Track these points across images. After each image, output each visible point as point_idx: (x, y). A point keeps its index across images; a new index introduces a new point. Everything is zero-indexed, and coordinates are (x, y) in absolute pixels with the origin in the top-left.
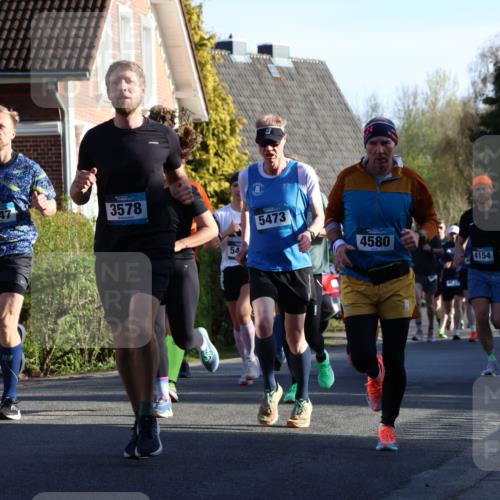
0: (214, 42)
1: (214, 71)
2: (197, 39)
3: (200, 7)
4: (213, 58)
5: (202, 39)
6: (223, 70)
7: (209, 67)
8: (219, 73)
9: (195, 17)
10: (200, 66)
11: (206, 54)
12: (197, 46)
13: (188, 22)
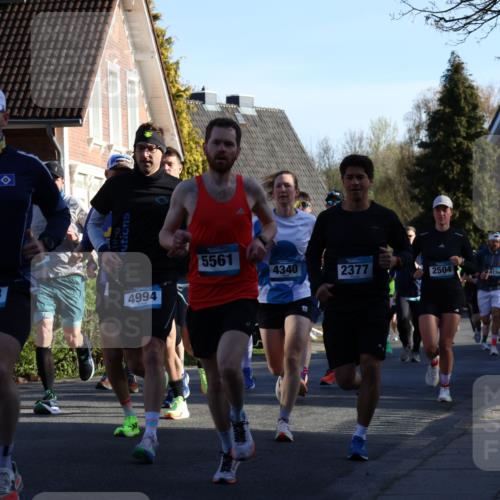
0: (188, 93)
1: (189, 118)
2: (174, 91)
3: (177, 63)
4: (188, 107)
5: (179, 91)
6: (196, 117)
7: (184, 115)
8: (193, 120)
9: (172, 72)
10: (177, 114)
11: (182, 104)
12: (175, 97)
13: (167, 77)
